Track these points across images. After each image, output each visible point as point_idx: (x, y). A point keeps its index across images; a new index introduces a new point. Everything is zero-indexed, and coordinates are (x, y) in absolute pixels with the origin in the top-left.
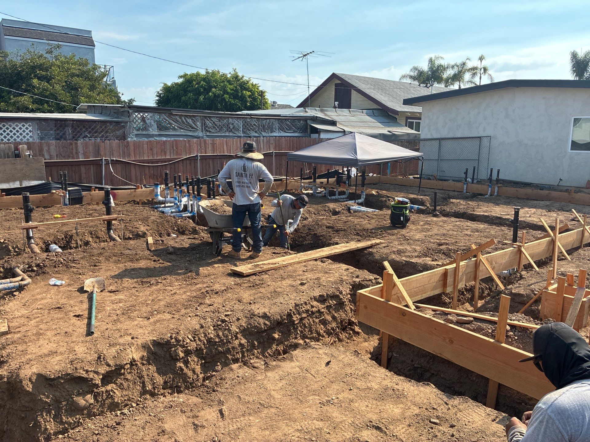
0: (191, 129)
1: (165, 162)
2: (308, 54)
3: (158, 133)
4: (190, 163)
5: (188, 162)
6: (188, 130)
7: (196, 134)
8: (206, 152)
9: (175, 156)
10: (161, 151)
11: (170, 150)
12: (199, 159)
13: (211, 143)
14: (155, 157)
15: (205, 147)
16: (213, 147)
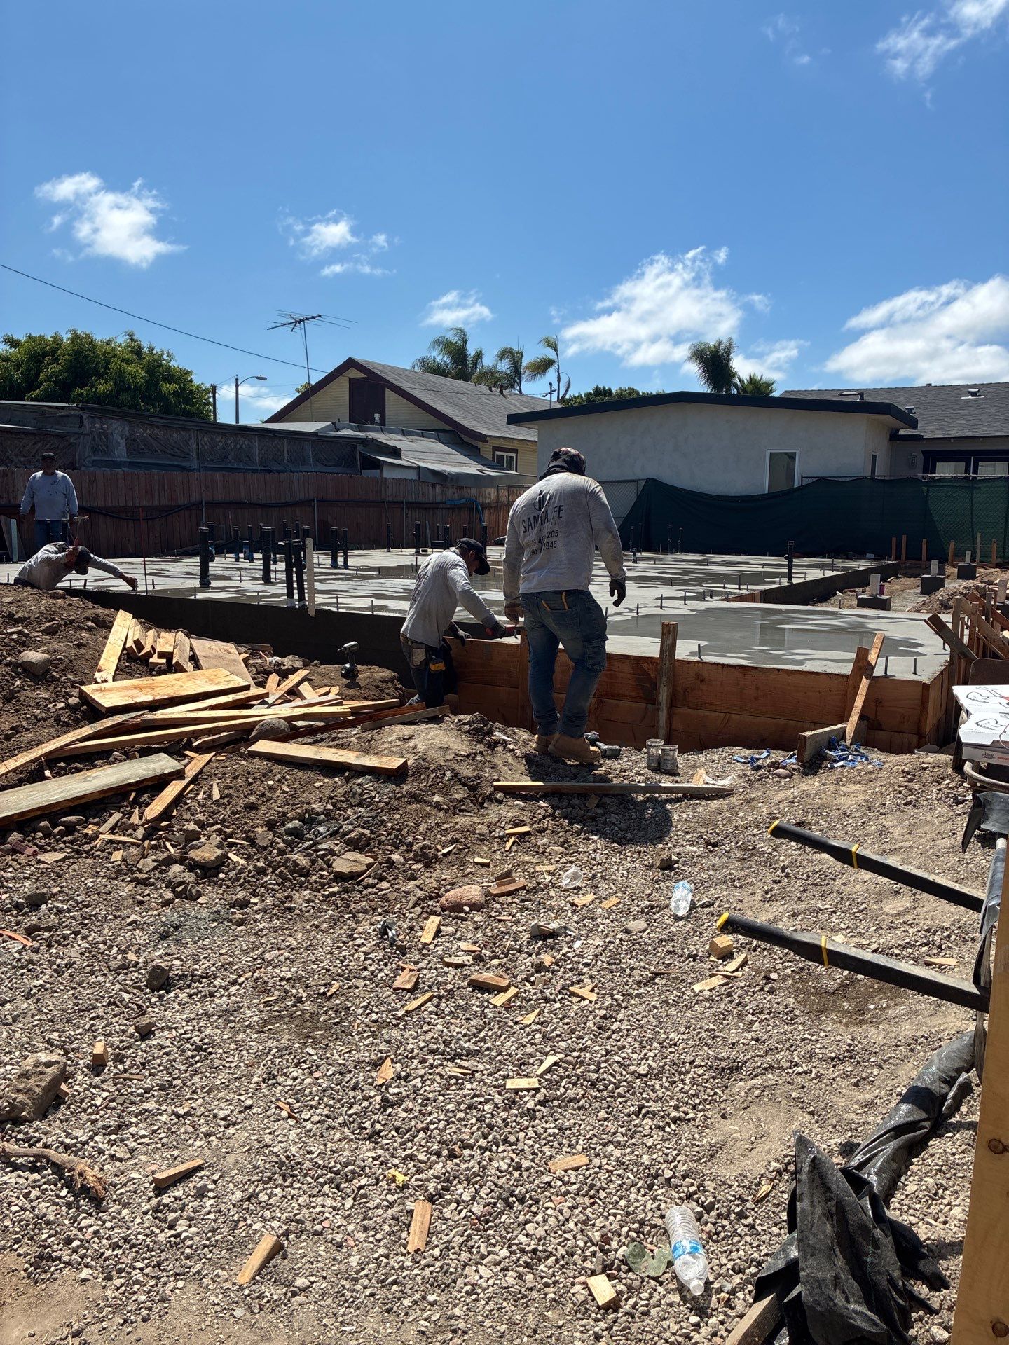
0: (179, 454)
2: (307, 319)
3: (129, 460)
4: (190, 517)
5: (186, 512)
6: (174, 456)
7: (187, 464)
8: (213, 497)
9: (167, 503)
10: (146, 493)
11: (159, 490)
12: (204, 509)
13: (220, 481)
14: (137, 504)
15: (212, 488)
16: (224, 488)
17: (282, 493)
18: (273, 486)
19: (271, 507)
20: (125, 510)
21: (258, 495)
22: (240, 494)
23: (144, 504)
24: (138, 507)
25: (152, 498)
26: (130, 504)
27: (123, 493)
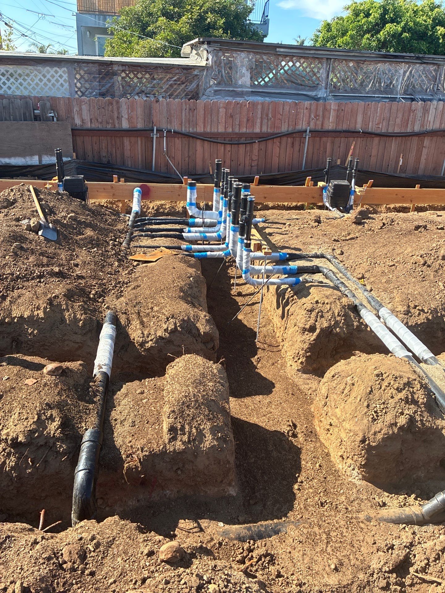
1: (252, 138)
3: (251, 90)
4: (293, 143)
8: (322, 125)
9: (269, 130)
10: (248, 120)
11: (262, 118)
12: (307, 137)
13: (333, 110)
14: (237, 130)
15: (324, 117)
16: (338, 117)
17: (410, 123)
18: (400, 115)
19: (393, 136)
20: (223, 135)
21: (378, 124)
22: (356, 122)
23: (244, 130)
24: (236, 134)
25: (253, 126)
26: (230, 130)
27: (223, 120)
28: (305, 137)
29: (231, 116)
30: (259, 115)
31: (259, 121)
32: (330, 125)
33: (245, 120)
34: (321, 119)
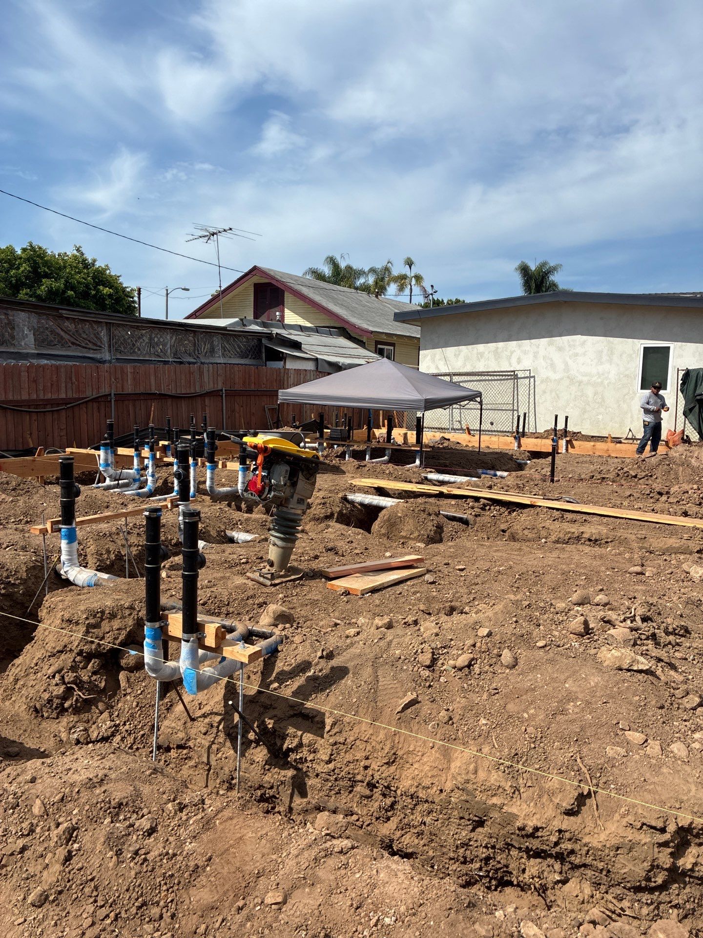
0: (90, 346)
1: (58, 405)
2: (219, 232)
3: (36, 352)
4: (99, 408)
5: (95, 405)
6: (86, 348)
7: (98, 356)
8: (123, 388)
9: (74, 395)
10: (52, 385)
11: (66, 382)
12: (113, 401)
13: (131, 373)
14: (41, 397)
15: (122, 380)
16: (134, 379)
17: (192, 384)
18: (183, 377)
19: (181, 397)
20: (29, 403)
21: (168, 386)
22: (150, 385)
23: (49, 396)
24: (42, 400)
25: (58, 391)
26: (34, 397)
27: (26, 386)
28: (111, 401)
29: (35, 381)
30: (63, 380)
31: (63, 385)
32: (129, 389)
33: (49, 384)
34: (120, 382)
